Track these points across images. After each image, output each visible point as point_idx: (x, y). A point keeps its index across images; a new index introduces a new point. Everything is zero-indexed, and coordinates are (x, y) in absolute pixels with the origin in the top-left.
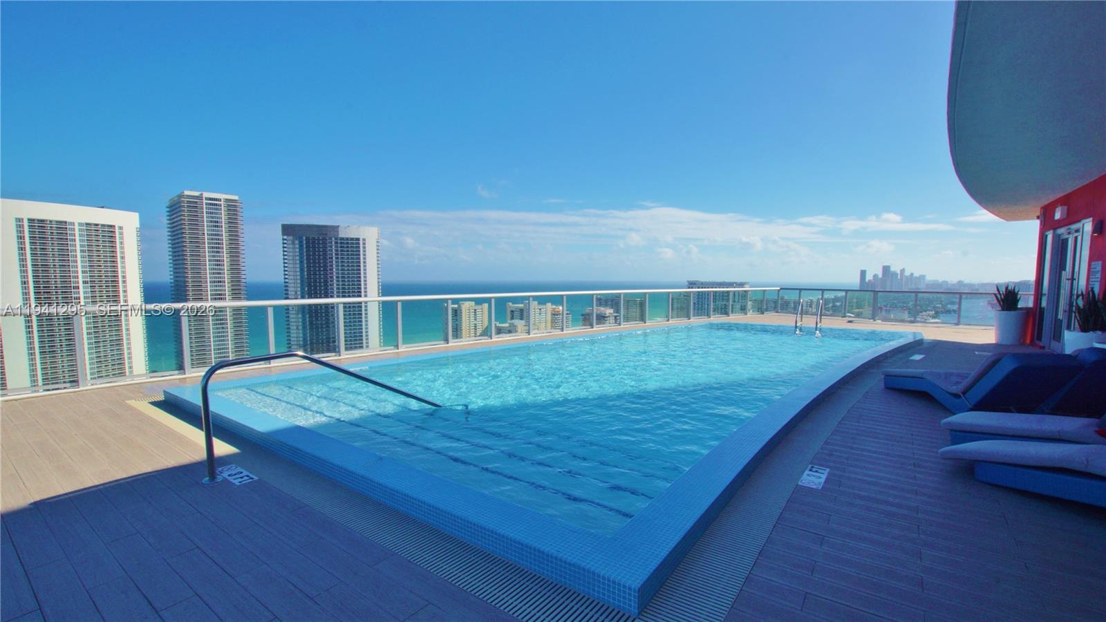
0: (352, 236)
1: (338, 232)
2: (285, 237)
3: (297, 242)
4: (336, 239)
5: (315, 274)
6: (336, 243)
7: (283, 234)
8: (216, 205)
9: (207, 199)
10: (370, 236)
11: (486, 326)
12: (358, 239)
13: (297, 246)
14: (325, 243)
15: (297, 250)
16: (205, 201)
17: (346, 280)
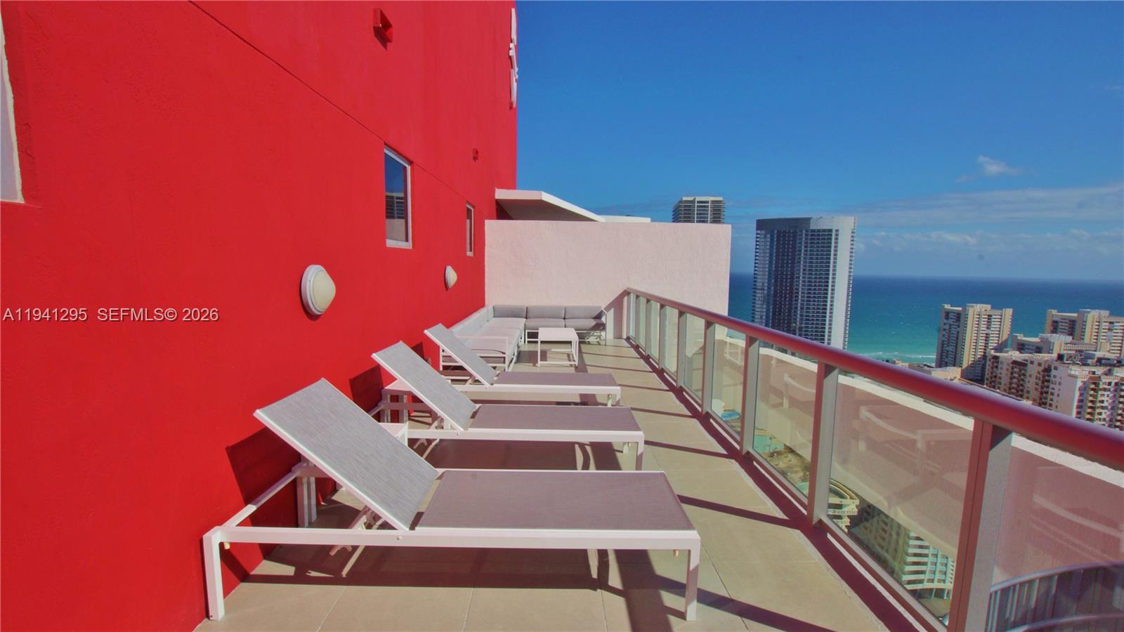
0: (824, 228)
1: (810, 223)
2: (759, 232)
3: (769, 236)
4: (807, 231)
5: (782, 266)
6: (806, 235)
7: (757, 229)
8: (704, 206)
9: (699, 202)
10: (844, 227)
11: (1004, 339)
12: (830, 231)
13: (769, 240)
14: (795, 236)
15: (768, 244)
16: (696, 204)
17: (813, 273)
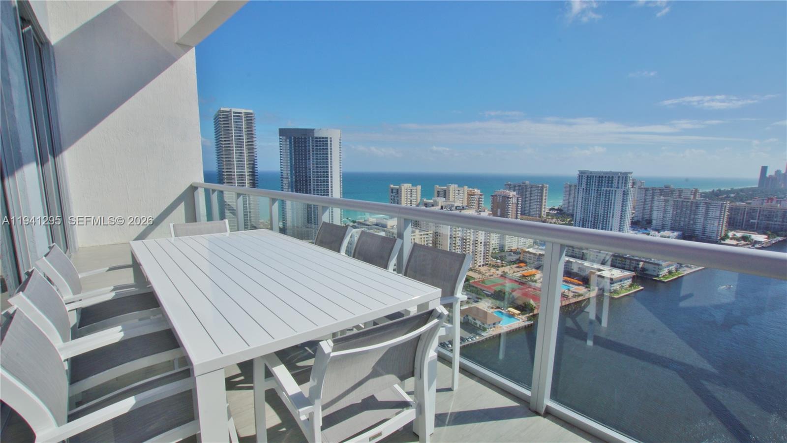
0: (323, 136)
1: (314, 133)
2: (281, 137)
3: (288, 140)
4: (312, 138)
5: (299, 162)
6: (312, 141)
7: (280, 135)
8: (239, 116)
9: (234, 113)
10: (335, 136)
11: (419, 202)
12: (327, 138)
13: (288, 143)
14: (305, 141)
15: (288, 146)
16: (233, 114)
